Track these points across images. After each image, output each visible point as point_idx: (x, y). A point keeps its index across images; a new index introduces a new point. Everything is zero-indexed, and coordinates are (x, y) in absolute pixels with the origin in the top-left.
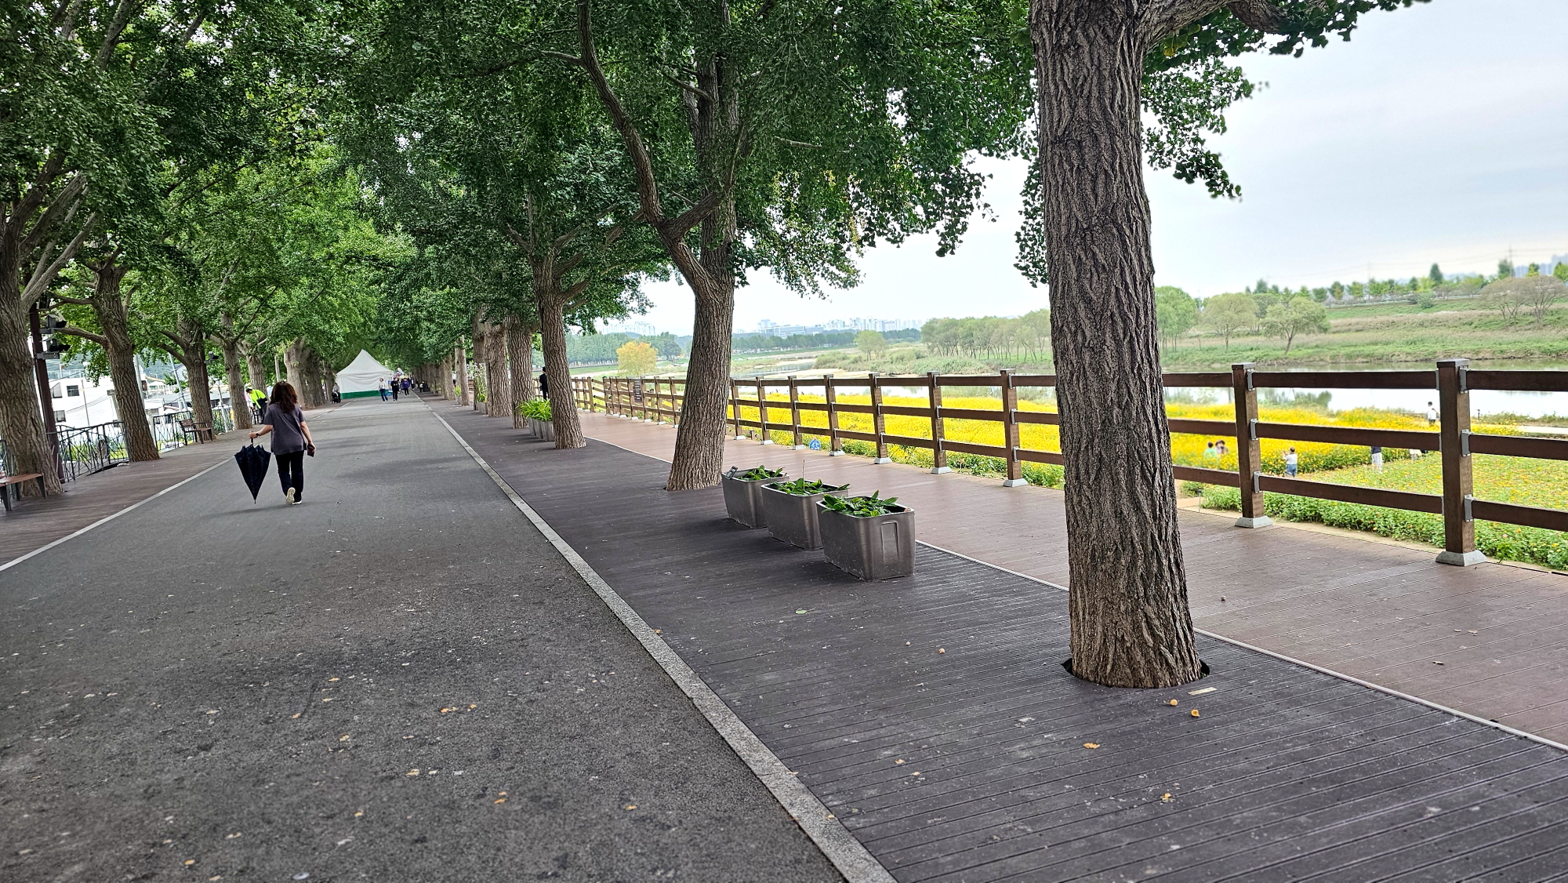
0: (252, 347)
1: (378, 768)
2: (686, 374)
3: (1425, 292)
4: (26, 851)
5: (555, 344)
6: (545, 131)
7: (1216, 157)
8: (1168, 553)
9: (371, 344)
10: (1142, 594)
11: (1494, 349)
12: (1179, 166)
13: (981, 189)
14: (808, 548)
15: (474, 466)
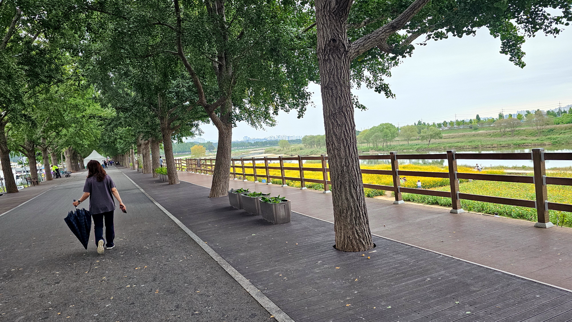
0: (53, 150)
1: (116, 286)
2: (216, 156)
3: (475, 124)
4: (4, 314)
5: (169, 147)
6: (165, 75)
7: (387, 85)
8: (362, 210)
9: (97, 148)
10: (355, 223)
11: (498, 144)
12: (376, 88)
13: (310, 97)
14: (257, 215)
15: (139, 191)
